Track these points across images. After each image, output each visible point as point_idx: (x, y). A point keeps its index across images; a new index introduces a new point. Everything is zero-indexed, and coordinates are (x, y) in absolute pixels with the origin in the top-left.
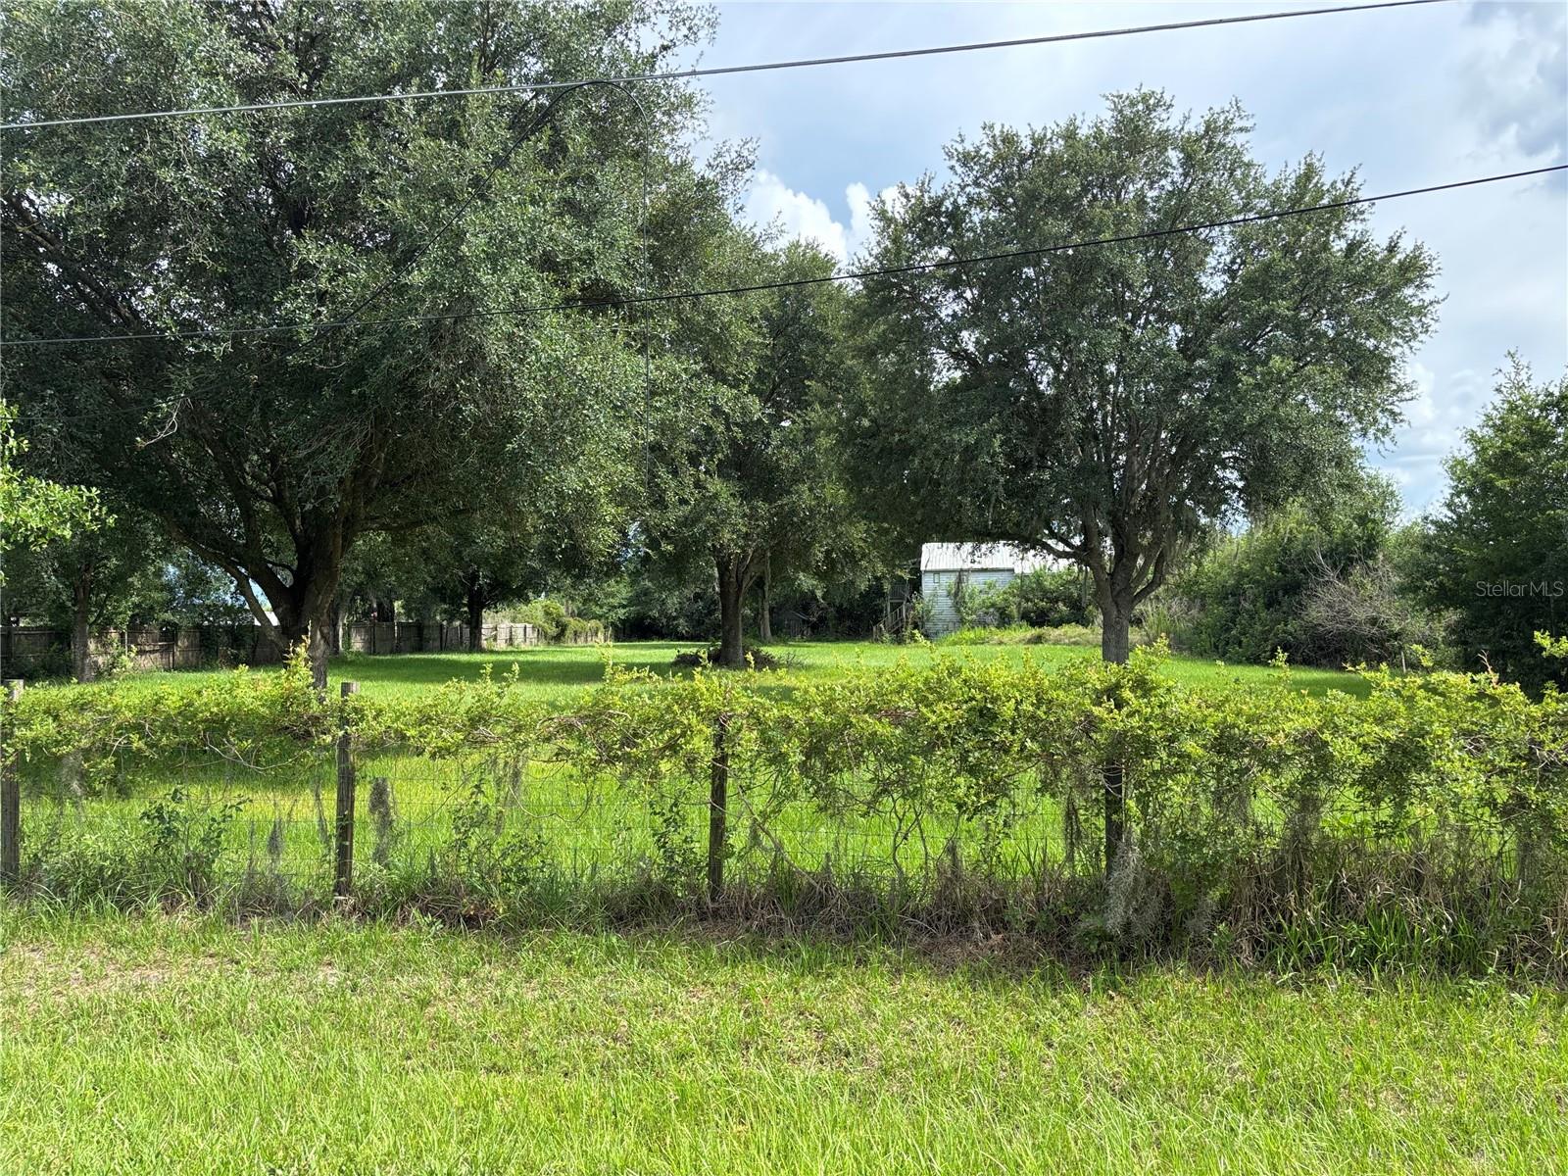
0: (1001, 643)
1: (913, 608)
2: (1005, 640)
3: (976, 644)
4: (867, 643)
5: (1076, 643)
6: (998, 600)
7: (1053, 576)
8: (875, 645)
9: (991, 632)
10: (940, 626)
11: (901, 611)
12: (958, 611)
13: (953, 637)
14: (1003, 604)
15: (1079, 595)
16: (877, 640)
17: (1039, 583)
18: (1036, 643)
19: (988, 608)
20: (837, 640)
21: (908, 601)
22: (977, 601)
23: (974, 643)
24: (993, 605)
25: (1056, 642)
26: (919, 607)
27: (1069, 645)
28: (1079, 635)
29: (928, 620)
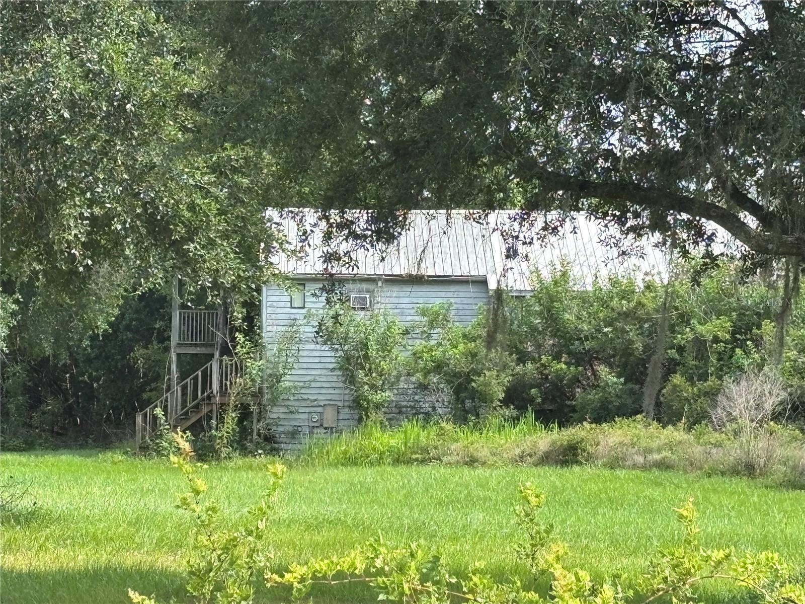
0: (472, 462)
1: (240, 369)
2: (483, 453)
3: (409, 462)
4: (119, 457)
5: (664, 466)
6: (456, 355)
7: (583, 299)
8: (141, 462)
9: (441, 433)
10: (303, 415)
11: (207, 377)
12: (351, 379)
13: (346, 444)
14: (464, 367)
15: (646, 347)
16: (144, 449)
17: (551, 317)
18: (565, 463)
19: (427, 373)
20: (27, 446)
21: (226, 351)
22: (403, 356)
23: (399, 459)
24: (439, 367)
25: (614, 463)
26: (254, 366)
27: (645, 468)
28: (670, 446)
29: (274, 402)
